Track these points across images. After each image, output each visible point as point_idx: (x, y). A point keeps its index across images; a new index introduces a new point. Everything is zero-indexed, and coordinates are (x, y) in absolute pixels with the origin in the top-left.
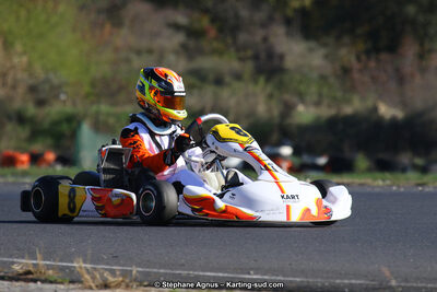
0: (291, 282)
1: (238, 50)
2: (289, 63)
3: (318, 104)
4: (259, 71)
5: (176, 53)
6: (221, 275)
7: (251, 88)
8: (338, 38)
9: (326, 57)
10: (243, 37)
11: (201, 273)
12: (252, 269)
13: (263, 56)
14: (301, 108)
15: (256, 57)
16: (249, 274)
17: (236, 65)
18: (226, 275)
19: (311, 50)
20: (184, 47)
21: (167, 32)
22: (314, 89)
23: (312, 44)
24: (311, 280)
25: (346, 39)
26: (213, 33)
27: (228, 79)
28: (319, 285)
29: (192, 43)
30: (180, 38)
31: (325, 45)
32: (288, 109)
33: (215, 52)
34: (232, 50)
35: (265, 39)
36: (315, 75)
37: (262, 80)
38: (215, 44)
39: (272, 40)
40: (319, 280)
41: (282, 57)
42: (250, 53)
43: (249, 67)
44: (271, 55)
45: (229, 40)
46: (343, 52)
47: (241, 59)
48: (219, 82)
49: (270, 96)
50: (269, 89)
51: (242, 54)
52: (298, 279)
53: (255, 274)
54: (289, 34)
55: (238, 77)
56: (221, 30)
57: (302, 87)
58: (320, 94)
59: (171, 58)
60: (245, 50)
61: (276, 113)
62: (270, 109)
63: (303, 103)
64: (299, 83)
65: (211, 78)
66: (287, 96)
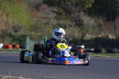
1: (71, 19)
2: (85, 23)
3: (92, 34)
4: (76, 24)
5: (54, 19)
7: (74, 29)
8: (98, 16)
9: (95, 21)
10: (72, 15)
13: (78, 20)
14: (87, 35)
15: (76, 21)
17: (70, 22)
19: (91, 19)
20: (56, 17)
21: (52, 13)
22: (91, 30)
23: (91, 18)
25: (101, 17)
26: (64, 14)
27: (67, 26)
29: (58, 16)
30: (55, 15)
31: (95, 18)
32: (84, 35)
33: (64, 19)
34: (69, 18)
35: (78, 16)
36: (91, 26)
37: (77, 27)
38: (65, 17)
39: (80, 16)
41: (83, 21)
42: (74, 20)
43: (73, 23)
44: (80, 20)
45: (69, 16)
46: (100, 20)
47: (72, 21)
49: (79, 32)
50: (79, 29)
51: (72, 20)
54: (85, 15)
55: (70, 26)
56: (66, 13)
57: (88, 29)
58: (93, 31)
59: (52, 20)
60: (72, 19)
61: (80, 36)
62: (79, 35)
63: (88, 33)
64: (87, 28)
65: (63, 26)
66: (84, 32)
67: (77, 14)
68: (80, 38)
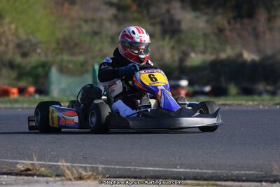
0: (205, 173)
1: (150, 19)
2: (184, 26)
3: (203, 53)
4: (164, 33)
5: (110, 21)
6: (157, 169)
7: (161, 42)
9: (208, 22)
10: (153, 10)
11: (144, 168)
12: (178, 165)
14: (193, 55)
15: (162, 23)
16: (176, 168)
18: (161, 169)
19: (197, 17)
20: (115, 17)
21: (104, 7)
22: (201, 42)
23: (198, 14)
25: (220, 11)
26: (134, 7)
28: (225, 175)
29: (121, 15)
30: (113, 11)
31: (207, 14)
32: (185, 55)
33: (136, 20)
34: (147, 18)
35: (168, 11)
36: (200, 33)
37: (167, 38)
38: (136, 15)
39: (173, 11)
41: (179, 22)
42: (158, 20)
43: (158, 29)
44: (172, 21)
45: (145, 12)
46: (219, 18)
47: (152, 25)
49: (173, 48)
50: (172, 43)
51: (153, 21)
52: (210, 171)
53: (180, 168)
54: (183, 8)
56: (139, 6)
57: (193, 41)
58: (205, 46)
59: (107, 25)
60: (154, 18)
61: (177, 58)
62: (173, 56)
63: (194, 52)
64: (192, 38)
66: (184, 48)
67: (164, 7)
68: (176, 64)
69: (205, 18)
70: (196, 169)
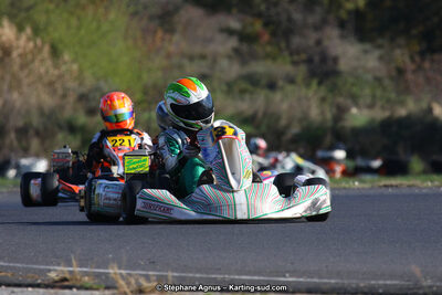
0: (326, 284)
1: (291, 54)
2: (343, 66)
3: (371, 106)
4: (312, 74)
5: (229, 57)
6: (256, 278)
7: (304, 91)
8: (392, 40)
9: (381, 58)
10: (296, 41)
11: (237, 277)
12: (287, 272)
13: (317, 59)
14: (354, 110)
15: (309, 61)
16: (284, 276)
17: (289, 69)
18: (262, 278)
19: (366, 52)
20: (236, 51)
21: (220, 37)
22: (367, 91)
23: (367, 46)
24: (346, 282)
25: (401, 41)
26: (266, 37)
27: (280, 83)
28: (354, 286)
29: (245, 47)
30: (233, 42)
31: (380, 47)
32: (341, 111)
33: (268, 56)
34: (286, 53)
35: (319, 43)
36: (369, 77)
37: (314, 83)
38: (269, 49)
39: (326, 43)
40: (354, 281)
41: (335, 60)
42: (304, 56)
43: (302, 70)
44: (324, 58)
45: (283, 45)
46: (398, 52)
47: (295, 63)
48: (272, 86)
49: (323, 100)
50: (323, 91)
51: (296, 58)
52: (333, 281)
53: (291, 276)
54: (342, 37)
55: (291, 81)
56: (274, 34)
57: (355, 89)
58: (374, 96)
59: (224, 63)
60: (298, 53)
61: (329, 116)
62: (322, 113)
63: (357, 105)
64: (353, 85)
65: (264, 82)
66: (341, 100)
67: (312, 37)
68: (329, 124)
69: (377, 53)
70: (312, 277)
